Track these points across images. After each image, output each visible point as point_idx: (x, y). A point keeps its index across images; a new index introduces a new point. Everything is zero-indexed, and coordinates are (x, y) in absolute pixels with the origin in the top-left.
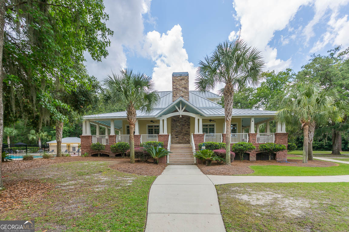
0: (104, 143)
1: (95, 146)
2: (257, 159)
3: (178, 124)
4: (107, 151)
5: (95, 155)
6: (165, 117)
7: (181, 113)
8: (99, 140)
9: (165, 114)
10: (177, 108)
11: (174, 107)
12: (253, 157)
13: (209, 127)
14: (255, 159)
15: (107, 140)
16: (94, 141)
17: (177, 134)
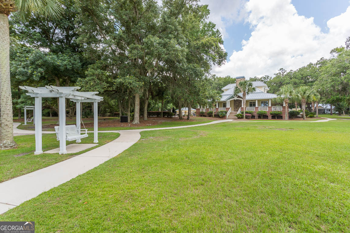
0: (204, 111)
1: (201, 112)
2: (272, 118)
3: (237, 102)
4: (205, 115)
5: (201, 116)
6: (229, 101)
7: (236, 98)
8: (202, 110)
9: (229, 99)
10: (234, 97)
11: (233, 96)
12: (270, 117)
13: (253, 103)
14: (271, 118)
15: (205, 110)
16: (201, 111)
17: (236, 107)
